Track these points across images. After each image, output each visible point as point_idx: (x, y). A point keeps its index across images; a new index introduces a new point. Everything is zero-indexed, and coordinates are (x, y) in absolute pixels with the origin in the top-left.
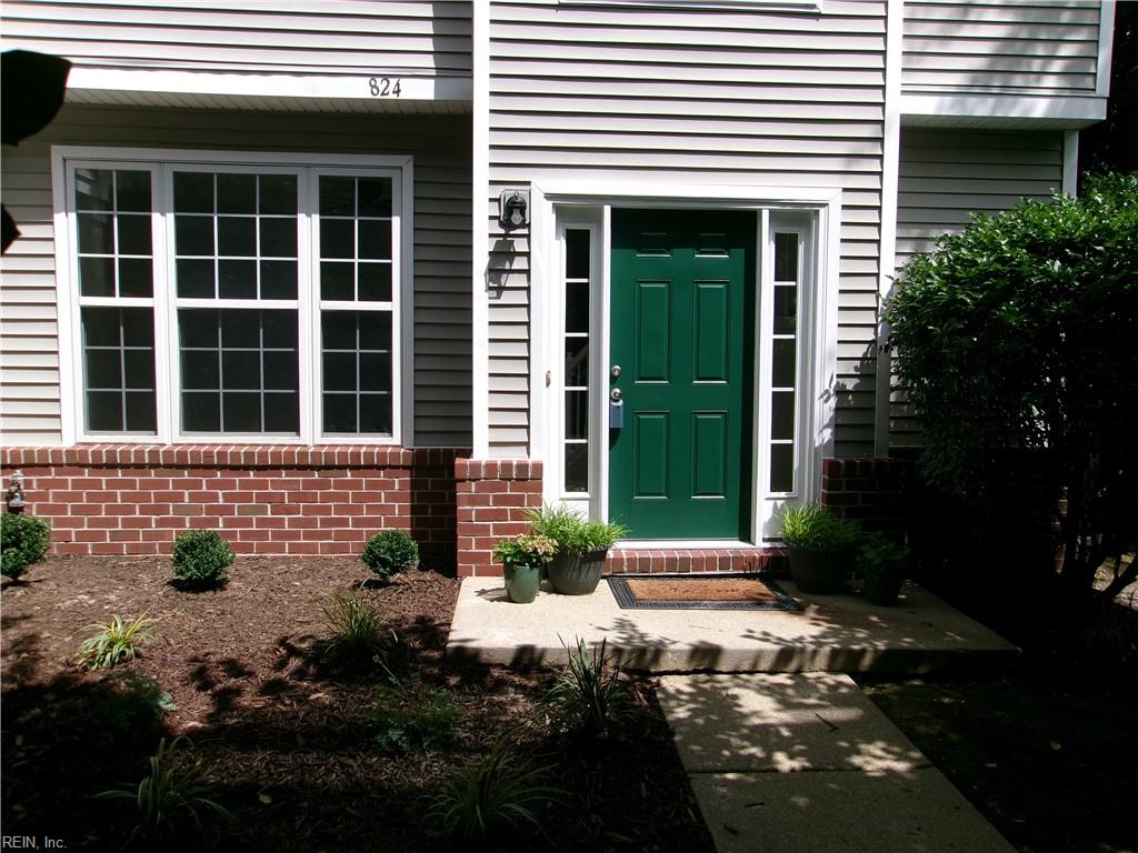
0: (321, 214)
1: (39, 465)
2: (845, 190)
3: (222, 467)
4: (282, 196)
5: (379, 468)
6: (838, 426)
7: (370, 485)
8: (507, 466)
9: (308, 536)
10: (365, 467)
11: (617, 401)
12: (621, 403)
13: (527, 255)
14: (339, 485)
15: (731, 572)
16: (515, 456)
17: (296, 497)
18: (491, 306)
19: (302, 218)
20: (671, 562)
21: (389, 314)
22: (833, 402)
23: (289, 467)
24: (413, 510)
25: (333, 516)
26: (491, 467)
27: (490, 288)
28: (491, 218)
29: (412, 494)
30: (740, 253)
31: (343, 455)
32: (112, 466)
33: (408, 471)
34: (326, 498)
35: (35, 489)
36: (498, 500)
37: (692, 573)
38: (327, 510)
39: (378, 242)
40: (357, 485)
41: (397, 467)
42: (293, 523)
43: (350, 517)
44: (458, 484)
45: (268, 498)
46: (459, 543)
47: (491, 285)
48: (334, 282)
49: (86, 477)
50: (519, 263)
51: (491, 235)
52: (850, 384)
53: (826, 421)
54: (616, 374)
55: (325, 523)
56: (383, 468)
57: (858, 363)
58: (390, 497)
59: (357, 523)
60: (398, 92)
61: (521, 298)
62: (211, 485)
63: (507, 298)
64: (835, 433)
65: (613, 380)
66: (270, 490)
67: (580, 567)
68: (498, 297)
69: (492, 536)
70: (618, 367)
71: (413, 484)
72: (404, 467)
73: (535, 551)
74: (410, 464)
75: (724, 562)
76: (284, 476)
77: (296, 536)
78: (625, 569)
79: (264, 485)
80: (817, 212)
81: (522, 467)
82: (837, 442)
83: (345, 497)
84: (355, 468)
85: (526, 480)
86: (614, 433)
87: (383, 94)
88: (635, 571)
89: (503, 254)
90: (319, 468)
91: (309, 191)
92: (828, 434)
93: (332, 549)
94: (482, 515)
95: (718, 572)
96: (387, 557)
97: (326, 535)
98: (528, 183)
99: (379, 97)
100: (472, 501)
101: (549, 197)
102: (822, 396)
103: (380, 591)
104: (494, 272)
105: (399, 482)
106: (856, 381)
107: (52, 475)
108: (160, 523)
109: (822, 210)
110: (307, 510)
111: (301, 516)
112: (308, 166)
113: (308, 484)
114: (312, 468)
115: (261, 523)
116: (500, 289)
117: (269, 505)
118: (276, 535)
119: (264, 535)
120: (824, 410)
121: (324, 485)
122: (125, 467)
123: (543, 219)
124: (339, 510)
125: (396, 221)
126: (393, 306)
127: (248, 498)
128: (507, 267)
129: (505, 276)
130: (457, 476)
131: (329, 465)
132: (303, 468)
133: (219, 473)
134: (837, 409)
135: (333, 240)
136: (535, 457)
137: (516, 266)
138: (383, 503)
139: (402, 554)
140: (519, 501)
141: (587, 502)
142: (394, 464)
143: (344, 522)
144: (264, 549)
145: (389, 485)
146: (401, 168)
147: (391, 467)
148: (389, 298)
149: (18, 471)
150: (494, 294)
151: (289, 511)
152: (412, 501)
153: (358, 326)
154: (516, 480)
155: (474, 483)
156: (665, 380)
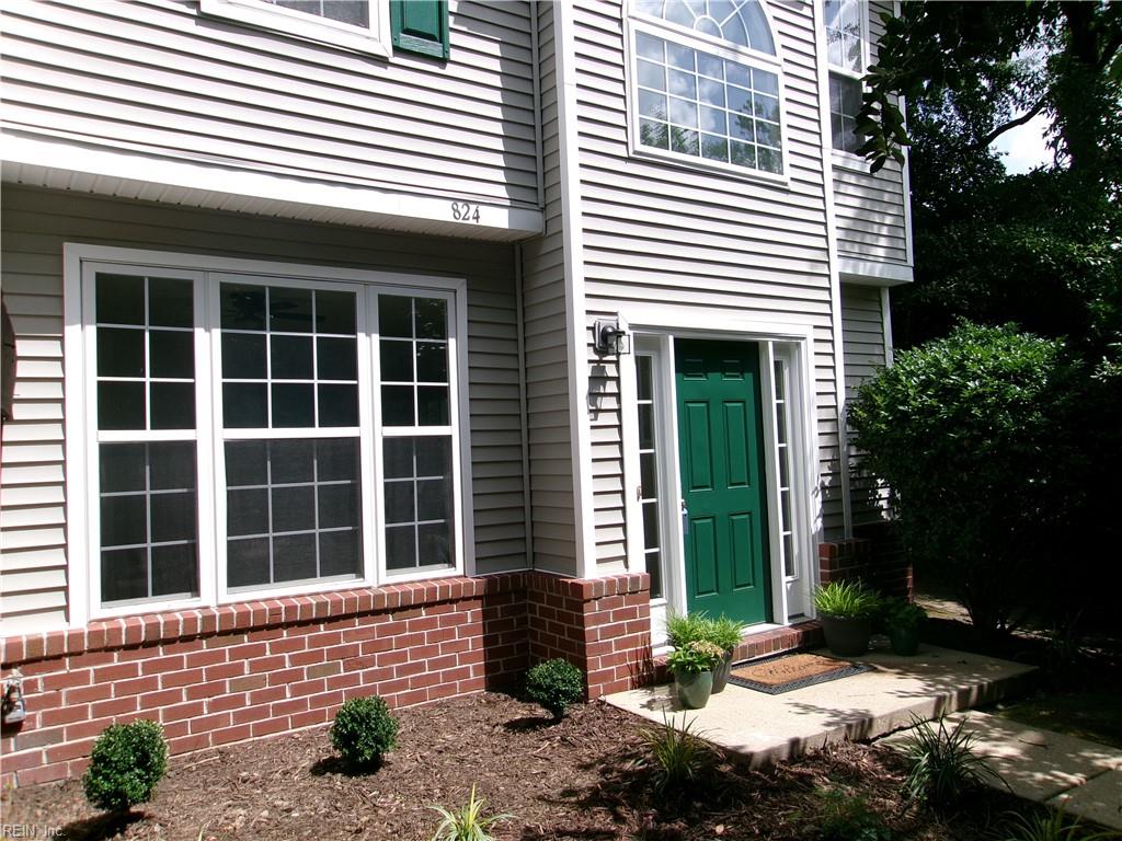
0: (381, 335)
1: (47, 658)
2: (815, 327)
3: (288, 625)
4: (340, 313)
5: (452, 601)
6: (825, 516)
7: (444, 621)
9: (384, 689)
10: (440, 603)
11: (683, 510)
13: (617, 380)
14: (414, 626)
15: (781, 650)
16: (617, 571)
17: (372, 647)
19: (361, 338)
21: (449, 438)
22: (820, 498)
23: (361, 615)
24: (487, 641)
25: (409, 662)
26: (611, 584)
27: (591, 411)
28: (589, 345)
29: (484, 625)
30: (749, 376)
31: (419, 592)
32: (151, 644)
33: (480, 601)
34: (402, 642)
35: (41, 692)
36: (617, 616)
38: (403, 657)
39: (435, 365)
40: (430, 623)
41: (468, 599)
42: (368, 677)
43: (426, 660)
44: (584, 605)
45: (341, 653)
46: (589, 664)
47: (591, 408)
48: (395, 408)
49: (116, 663)
50: (611, 387)
51: (590, 362)
52: (827, 482)
53: (818, 513)
55: (401, 671)
56: (458, 601)
57: (829, 464)
58: (463, 632)
59: (433, 665)
60: (477, 218)
61: (614, 419)
62: (275, 648)
63: (604, 419)
64: (823, 522)
66: (343, 644)
68: (598, 419)
69: (614, 652)
71: (485, 614)
72: (476, 598)
74: (482, 593)
76: (358, 625)
77: (371, 691)
79: (335, 639)
80: (798, 345)
81: (634, 581)
82: (826, 529)
83: (420, 639)
84: (431, 605)
85: (638, 592)
87: (464, 219)
89: (598, 378)
90: (393, 611)
91: (367, 311)
92: (819, 523)
93: (410, 699)
94: (607, 633)
95: (773, 652)
97: (403, 685)
98: (616, 314)
99: (460, 221)
100: (598, 619)
101: (633, 327)
102: (813, 493)
104: (593, 396)
105: (472, 614)
106: (830, 478)
107: (67, 667)
108: (213, 707)
109: (803, 342)
110: (382, 660)
111: (376, 668)
112: (366, 284)
113: (384, 631)
114: (387, 611)
115: (333, 683)
116: (598, 411)
117: (341, 662)
118: (350, 695)
119: (335, 698)
120: (816, 504)
121: (399, 628)
122: (167, 642)
124: (414, 654)
125: (452, 343)
126: (452, 430)
127: (317, 656)
128: (602, 391)
129: (599, 398)
130: (586, 597)
131: (403, 606)
132: (376, 613)
133: (285, 632)
134: (823, 502)
135: (393, 362)
136: (631, 570)
137: (608, 390)
138: (457, 639)
140: (631, 613)
141: (665, 607)
142: (466, 596)
143: (420, 667)
145: (462, 619)
146: (455, 292)
147: (464, 599)
149: (15, 672)
150: (593, 415)
151: (363, 664)
152: (484, 632)
153: (414, 453)
154: (630, 593)
155: (597, 602)
156: (710, 488)
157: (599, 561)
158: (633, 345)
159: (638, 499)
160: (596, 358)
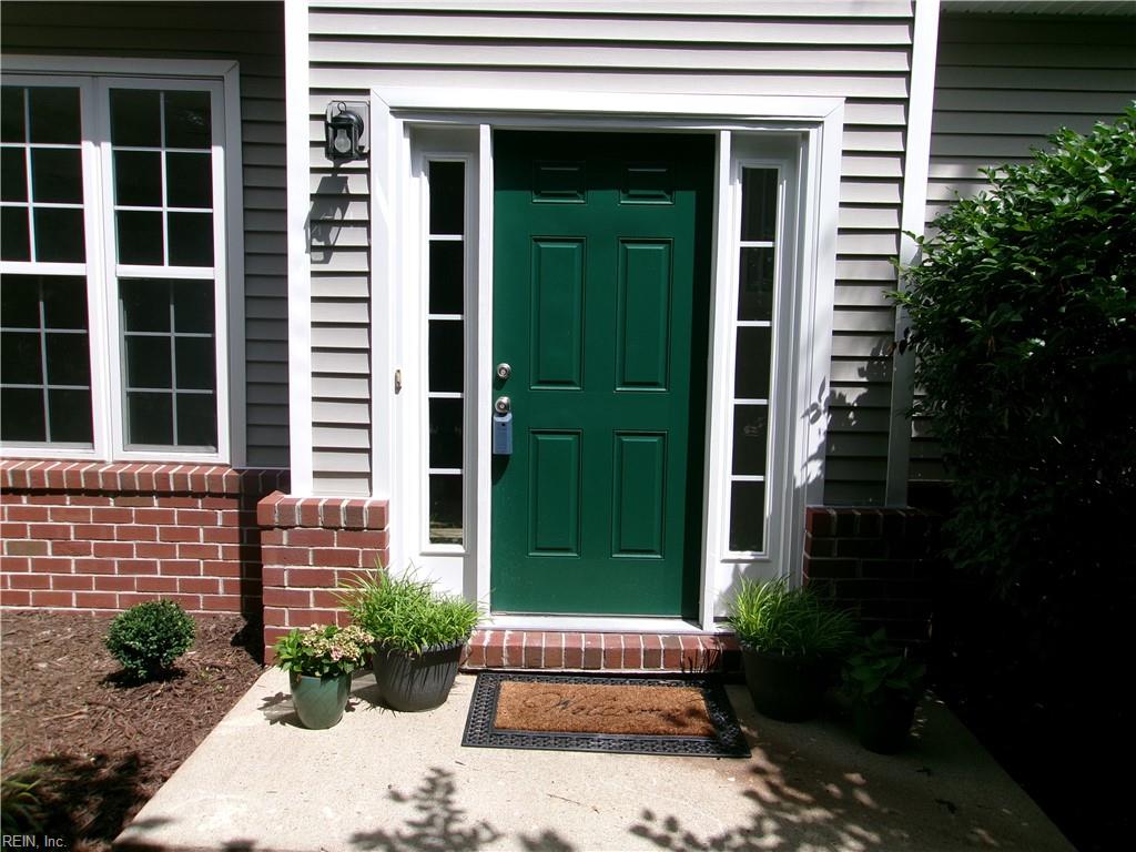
0: (114, 144)
2: (850, 100)
4: (60, 118)
5: (196, 495)
6: (830, 456)
7: (184, 518)
8: (332, 510)
9: (102, 584)
10: (177, 494)
11: (502, 415)
12: (508, 417)
13: (366, 198)
14: (142, 517)
15: (662, 670)
16: (346, 494)
17: (85, 533)
18: (314, 274)
19: (87, 148)
20: (573, 655)
21: (210, 284)
22: (823, 422)
23: (74, 492)
25: (135, 558)
26: (309, 509)
27: (313, 249)
28: (314, 144)
29: (241, 531)
30: (688, 198)
31: (145, 477)
33: (236, 501)
34: (125, 533)
36: (321, 558)
37: (603, 670)
38: (127, 551)
39: (193, 185)
40: (167, 517)
41: (220, 495)
42: (81, 566)
43: (158, 561)
44: (264, 533)
45: (48, 533)
46: (265, 618)
47: (315, 243)
48: (135, 240)
50: (355, 211)
51: (314, 170)
52: (851, 396)
53: (813, 450)
54: (502, 375)
55: (124, 567)
56: (202, 495)
57: (865, 364)
58: (210, 536)
59: (167, 568)
61: (356, 262)
63: (338, 262)
64: (826, 468)
65: (499, 384)
66: (50, 522)
67: (412, 673)
68: (326, 261)
69: (312, 607)
70: (506, 366)
71: (241, 519)
72: (229, 496)
73: (328, 655)
74: (236, 491)
75: (652, 656)
76: (68, 503)
77: (86, 584)
78: (505, 662)
79: (41, 515)
80: (806, 136)
81: (354, 511)
82: (829, 482)
83: (151, 534)
84: (164, 494)
85: (361, 529)
86: (499, 463)
88: (520, 666)
89: (331, 198)
90: (116, 494)
91: (95, 110)
92: (815, 469)
94: (297, 578)
95: (642, 671)
96: (137, 645)
97: (127, 584)
98: (366, 92)
100: (284, 557)
101: (398, 112)
102: (807, 413)
103: (129, 692)
104: (319, 224)
105: (223, 515)
106: (863, 391)
109: (813, 132)
110: (100, 550)
111: (92, 557)
112: (95, 75)
113: (101, 515)
114: (106, 493)
115: (38, 565)
116: (329, 250)
117: (49, 543)
118: (59, 583)
119: (42, 582)
120: (810, 436)
121: (122, 517)
123: (389, 146)
124: (143, 550)
125: (217, 154)
126: (217, 273)
127: (20, 532)
128: (338, 216)
129: (334, 230)
130: (261, 521)
131: (128, 490)
132: (93, 493)
134: (829, 433)
135: (132, 181)
136: (379, 496)
137: (350, 216)
138: (202, 543)
139: (159, 640)
140: (351, 559)
141: (462, 559)
142: (213, 491)
143: (151, 568)
144: (42, 600)
145: (212, 519)
146: (221, 78)
147: (212, 494)
148: (210, 262)
150: (320, 256)
151: (76, 550)
152: (241, 542)
153: (172, 300)
154: (346, 529)
155: (285, 533)
156: (575, 385)
157: (317, 475)
158: (406, 142)
159: (398, 389)
160: (330, 164)
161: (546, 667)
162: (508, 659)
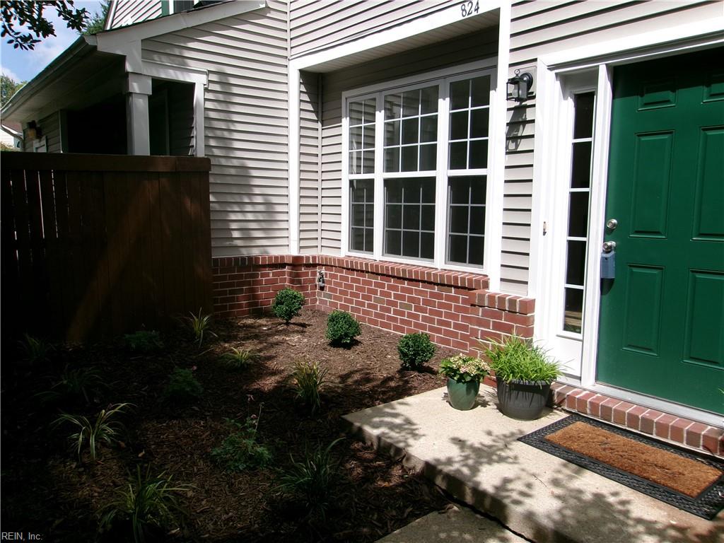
0: (450, 109)
1: (331, 266)
7: (464, 301)
8: (513, 302)
10: (461, 288)
11: (609, 252)
12: (611, 254)
13: (533, 121)
14: (447, 298)
15: (701, 450)
17: (426, 302)
18: (506, 168)
20: (633, 419)
21: (485, 177)
23: (423, 282)
25: (443, 318)
28: (508, 95)
31: (449, 277)
34: (440, 305)
35: (328, 278)
36: (497, 326)
37: (654, 436)
38: (441, 314)
42: (423, 318)
43: (452, 321)
45: (412, 300)
49: (344, 274)
50: (527, 130)
54: (611, 226)
55: (439, 322)
59: (455, 326)
60: (477, 10)
61: (528, 159)
62: (389, 287)
65: (608, 232)
66: (414, 295)
70: (614, 221)
75: (693, 437)
76: (421, 287)
78: (588, 411)
79: (410, 291)
83: (450, 307)
84: (456, 287)
85: (515, 313)
87: (469, 14)
88: (597, 416)
89: (517, 124)
90: (437, 284)
91: (444, 95)
94: (484, 335)
95: (684, 446)
97: (439, 331)
98: (535, 60)
99: (467, 17)
100: (479, 323)
101: (551, 68)
104: (513, 137)
107: (333, 271)
108: (369, 306)
110: (431, 312)
111: (428, 315)
112: (445, 77)
113: (433, 295)
114: (434, 285)
115: (409, 315)
116: (515, 153)
117: (413, 305)
118: (416, 325)
119: (410, 324)
121: (439, 296)
124: (446, 315)
126: (489, 171)
127: (404, 298)
128: (520, 134)
129: (519, 140)
131: (444, 283)
132: (429, 283)
133: (392, 281)
137: (526, 132)
140: (510, 329)
141: (580, 343)
143: (449, 324)
148: (485, 166)
151: (422, 310)
153: (470, 186)
154: (509, 311)
155: (481, 309)
156: (662, 235)
157: (502, 280)
158: (558, 83)
159: (544, 233)
160: (517, 104)
161: (615, 422)
162: (590, 410)
